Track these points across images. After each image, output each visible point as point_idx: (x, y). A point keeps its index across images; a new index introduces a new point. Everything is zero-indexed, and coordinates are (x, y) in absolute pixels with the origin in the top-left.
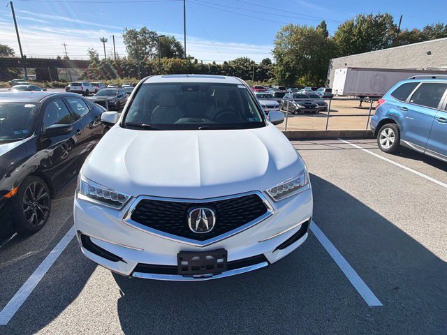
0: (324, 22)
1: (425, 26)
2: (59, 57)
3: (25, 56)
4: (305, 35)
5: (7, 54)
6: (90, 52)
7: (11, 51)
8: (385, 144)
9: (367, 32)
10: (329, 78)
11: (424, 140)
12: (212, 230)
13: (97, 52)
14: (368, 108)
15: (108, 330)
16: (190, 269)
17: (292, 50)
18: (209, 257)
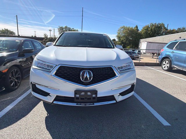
0: (137, 26)
1: (178, 28)
2: (32, 36)
3: (19, 35)
4: (129, 30)
5: (13, 34)
6: (45, 35)
7: (14, 33)
8: (165, 67)
9: (154, 30)
10: (139, 47)
11: (183, 64)
12: (91, 81)
13: (47, 35)
14: (156, 58)
15: (40, 128)
16: (80, 99)
17: (124, 36)
18: (89, 93)
